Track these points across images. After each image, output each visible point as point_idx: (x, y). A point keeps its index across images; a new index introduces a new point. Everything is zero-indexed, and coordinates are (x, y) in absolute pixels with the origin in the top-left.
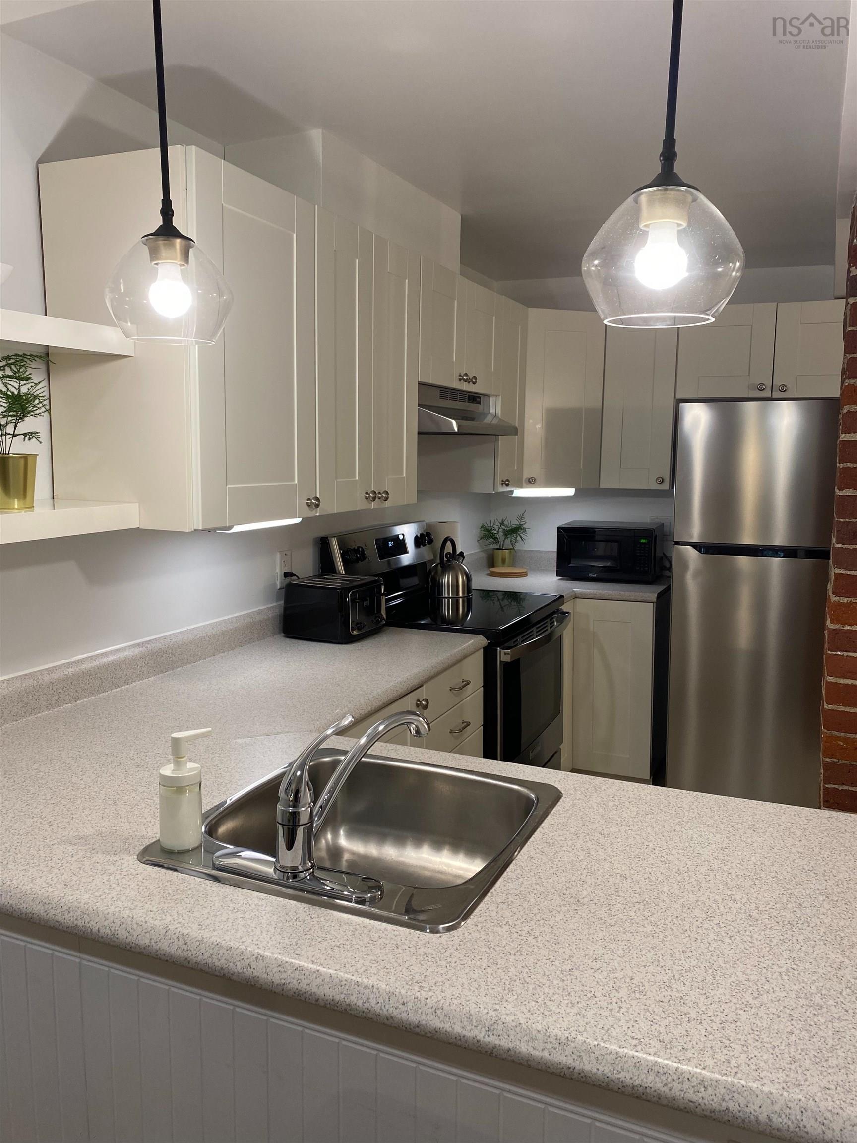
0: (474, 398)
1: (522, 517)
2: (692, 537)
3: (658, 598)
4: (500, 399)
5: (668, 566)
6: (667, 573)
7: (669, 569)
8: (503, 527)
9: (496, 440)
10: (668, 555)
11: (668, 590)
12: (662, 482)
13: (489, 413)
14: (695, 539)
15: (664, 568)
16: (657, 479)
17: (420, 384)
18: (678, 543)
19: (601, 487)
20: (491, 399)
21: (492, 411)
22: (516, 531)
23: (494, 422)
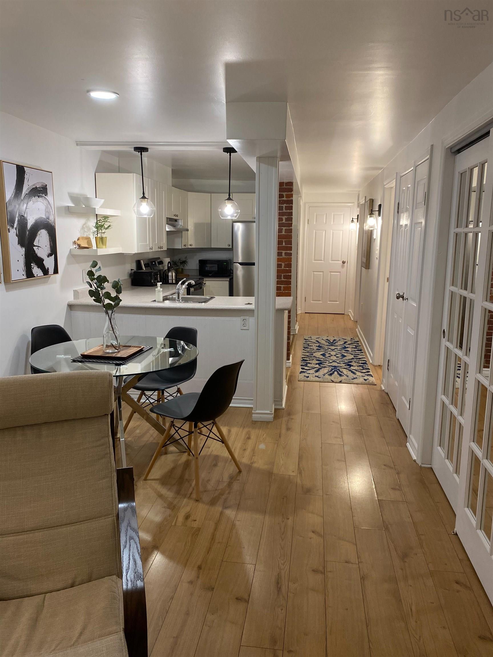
0: (176, 220)
1: (186, 258)
2: (238, 261)
3: (230, 280)
4: (182, 220)
5: (232, 272)
6: (232, 274)
7: (233, 273)
8: (180, 261)
9: (182, 233)
10: (232, 269)
11: (232, 278)
12: (230, 246)
13: (179, 225)
14: (240, 261)
15: (231, 273)
16: (228, 245)
17: (167, 218)
18: (235, 263)
19: (212, 247)
20: (180, 220)
21: (180, 224)
22: (184, 262)
23: (181, 227)
